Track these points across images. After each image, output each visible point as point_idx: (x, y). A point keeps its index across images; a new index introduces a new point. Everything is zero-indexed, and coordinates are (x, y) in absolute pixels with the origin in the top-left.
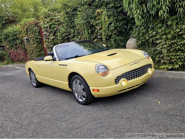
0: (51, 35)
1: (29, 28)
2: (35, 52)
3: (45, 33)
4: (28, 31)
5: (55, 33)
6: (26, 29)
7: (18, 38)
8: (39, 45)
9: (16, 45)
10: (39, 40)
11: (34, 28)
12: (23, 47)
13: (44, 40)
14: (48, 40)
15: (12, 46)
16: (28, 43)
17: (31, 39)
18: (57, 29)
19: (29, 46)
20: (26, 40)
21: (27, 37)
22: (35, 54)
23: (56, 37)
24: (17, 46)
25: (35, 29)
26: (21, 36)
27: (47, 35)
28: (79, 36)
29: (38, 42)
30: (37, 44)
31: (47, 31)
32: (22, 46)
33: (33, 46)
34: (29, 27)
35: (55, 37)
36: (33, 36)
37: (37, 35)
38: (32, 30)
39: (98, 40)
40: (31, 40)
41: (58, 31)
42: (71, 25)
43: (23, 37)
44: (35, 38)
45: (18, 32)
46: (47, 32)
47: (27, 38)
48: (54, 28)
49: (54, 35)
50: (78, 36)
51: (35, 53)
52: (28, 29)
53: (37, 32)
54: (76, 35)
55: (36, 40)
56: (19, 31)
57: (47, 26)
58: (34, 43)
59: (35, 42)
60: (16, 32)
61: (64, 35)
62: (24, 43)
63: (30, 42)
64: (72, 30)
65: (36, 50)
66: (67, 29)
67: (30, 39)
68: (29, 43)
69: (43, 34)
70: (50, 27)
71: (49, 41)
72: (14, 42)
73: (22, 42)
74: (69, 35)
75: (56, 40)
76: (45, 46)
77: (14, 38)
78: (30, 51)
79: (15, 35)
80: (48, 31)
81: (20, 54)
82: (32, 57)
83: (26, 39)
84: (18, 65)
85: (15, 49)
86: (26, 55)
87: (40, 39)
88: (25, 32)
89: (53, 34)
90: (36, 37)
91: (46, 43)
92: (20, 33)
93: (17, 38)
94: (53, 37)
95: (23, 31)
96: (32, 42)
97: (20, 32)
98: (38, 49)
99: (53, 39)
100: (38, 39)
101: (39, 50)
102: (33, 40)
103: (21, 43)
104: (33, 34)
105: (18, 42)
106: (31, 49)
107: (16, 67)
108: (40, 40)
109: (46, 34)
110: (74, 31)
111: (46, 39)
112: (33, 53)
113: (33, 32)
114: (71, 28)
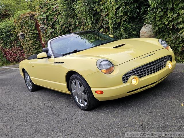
0: (48, 28)
1: (24, 22)
2: (33, 50)
3: (42, 26)
4: (22, 26)
5: (53, 25)
6: (21, 22)
7: (13, 34)
8: (36, 41)
9: (11, 42)
10: (35, 35)
11: (30, 21)
12: (19, 45)
13: (42, 34)
14: (46, 34)
15: (6, 44)
16: (24, 40)
17: (26, 34)
18: (55, 21)
19: (26, 43)
20: (21, 37)
21: (23, 32)
22: (33, 53)
23: (54, 30)
24: (12, 44)
25: (30, 23)
26: (16, 31)
27: (44, 28)
28: (82, 27)
29: (35, 38)
30: (34, 40)
31: (43, 23)
32: (17, 44)
33: (29, 43)
34: (23, 21)
35: (53, 30)
36: (29, 30)
37: (33, 29)
38: (28, 24)
39: (104, 30)
41: (57, 22)
42: (71, 14)
43: (17, 33)
44: (31, 33)
45: (12, 27)
46: (44, 25)
47: (22, 33)
48: (51, 19)
49: (52, 28)
50: (80, 28)
51: (32, 50)
52: (23, 23)
53: (33, 26)
54: (78, 26)
55: (32, 36)
56: (13, 26)
57: (44, 18)
58: (30, 40)
59: (32, 38)
60: (10, 27)
61: (64, 27)
62: (19, 40)
63: (26, 39)
64: (72, 20)
65: (33, 47)
66: (67, 19)
67: (25, 35)
68: (25, 39)
69: (40, 28)
70: (47, 18)
71: (47, 35)
72: (8, 40)
74: (70, 26)
75: (55, 34)
76: (43, 42)
77: (8, 35)
78: (27, 48)
79: (8, 31)
80: (45, 23)
81: (16, 53)
82: (30, 55)
83: (21, 35)
84: (14, 66)
85: (10, 47)
86: (22, 54)
87: (37, 34)
88: (19, 27)
89: (50, 26)
90: (33, 31)
91: (44, 38)
92: (14, 28)
93: (11, 34)
94: (51, 31)
95: (17, 25)
96: (28, 38)
98: (35, 46)
99: (51, 33)
100: (34, 33)
101: (36, 47)
102: (29, 36)
103: (16, 40)
104: (28, 28)
105: (13, 39)
106: (27, 47)
107: (12, 69)
108: (38, 35)
109: (43, 28)
110: (75, 21)
111: (44, 33)
112: (30, 51)
113: (29, 26)
114: (71, 18)
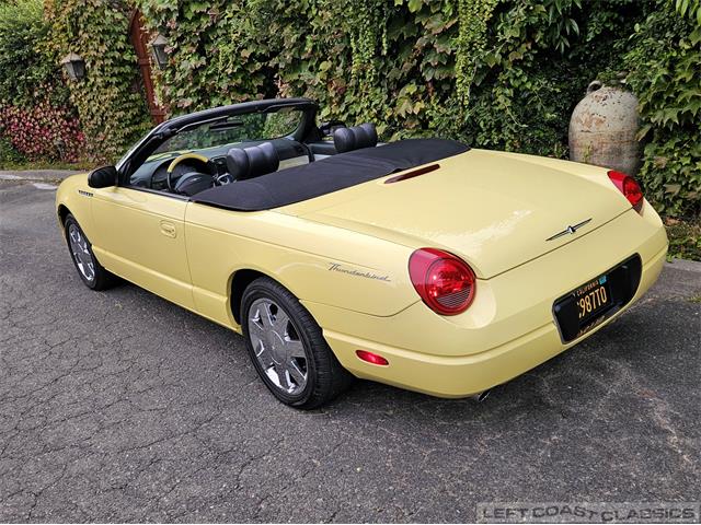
0: (184, 50)
1: (86, 14)
2: (116, 123)
3: (160, 41)
4: (79, 29)
5: (204, 40)
6: (72, 15)
7: (39, 55)
8: (129, 90)
9: (30, 85)
10: (128, 69)
11: (107, 13)
12: (61, 98)
13: (156, 71)
14: (173, 74)
15: (13, 89)
16: (83, 84)
17: (93, 63)
18: (213, 25)
19: (88, 97)
20: (71, 70)
21: (78, 53)
22: (115, 134)
23: (208, 61)
24: (36, 94)
25: (108, 21)
26: (51, 46)
27: (168, 50)
28: (325, 66)
29: (126, 80)
30: (122, 88)
31: (166, 31)
32: (56, 93)
33: (104, 98)
34: (82, 10)
35: (203, 61)
36: (103, 49)
37: (120, 45)
38: (99, 24)
39: (423, 88)
40: (95, 68)
41: (219, 32)
42: (283, 9)
43: (57, 52)
44: (111, 61)
45: (34, 29)
46: (167, 36)
47: (76, 58)
48: (198, 16)
49: (201, 52)
50: (317, 65)
51: (112, 126)
52: (81, 19)
53: (121, 33)
54: (308, 60)
55: (116, 70)
56: (39, 25)
57: (168, 9)
58: (108, 85)
59: (114, 80)
60: (28, 29)
61: (246, 54)
62: (64, 81)
63: (92, 80)
64: (287, 30)
65: (118, 114)
66: (265, 24)
67: (88, 65)
68: (87, 80)
69: (148, 45)
70: (181, 11)
71: (178, 77)
72: (20, 74)
73: (55, 76)
74: (274, 54)
75: (208, 77)
76: (158, 101)
77: (20, 57)
78: (93, 116)
79: (21, 44)
80: (169, 29)
81: (50, 127)
82: (102, 142)
83: (73, 63)
84: (41, 174)
85: (27, 104)
86: (74, 131)
87: (133, 65)
88: (64, 30)
89: (193, 45)
90: (117, 54)
91: (163, 87)
92: (45, 32)
93: (32, 56)
94: (194, 62)
95: (56, 25)
96: (99, 80)
97: (47, 29)
98: (126, 110)
99: (195, 71)
100: (123, 63)
101: (129, 115)
102: (103, 70)
103: (49, 79)
104: (102, 41)
105: (39, 73)
106: (94, 109)
107: (37, 185)
108: (136, 71)
109: (162, 47)
110: (302, 39)
111: (163, 67)
112: (103, 126)
113: (104, 32)
114: (284, 22)
